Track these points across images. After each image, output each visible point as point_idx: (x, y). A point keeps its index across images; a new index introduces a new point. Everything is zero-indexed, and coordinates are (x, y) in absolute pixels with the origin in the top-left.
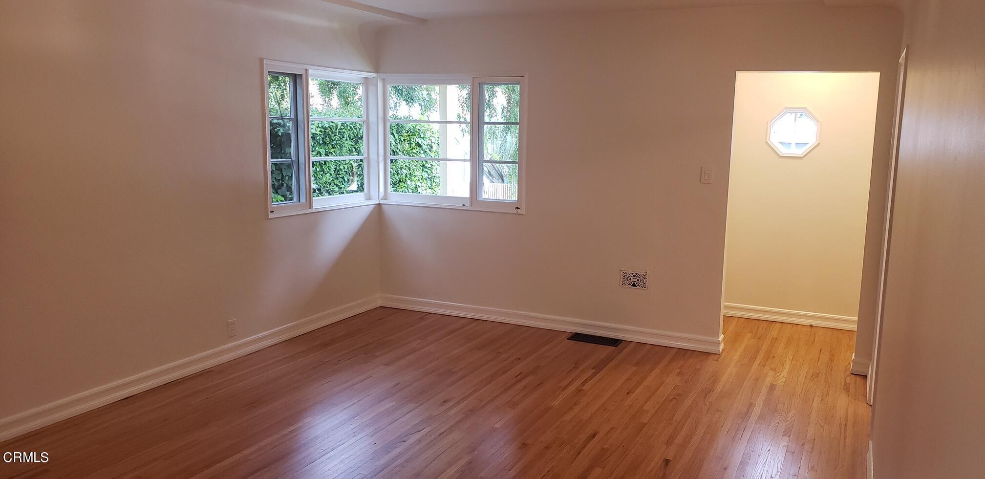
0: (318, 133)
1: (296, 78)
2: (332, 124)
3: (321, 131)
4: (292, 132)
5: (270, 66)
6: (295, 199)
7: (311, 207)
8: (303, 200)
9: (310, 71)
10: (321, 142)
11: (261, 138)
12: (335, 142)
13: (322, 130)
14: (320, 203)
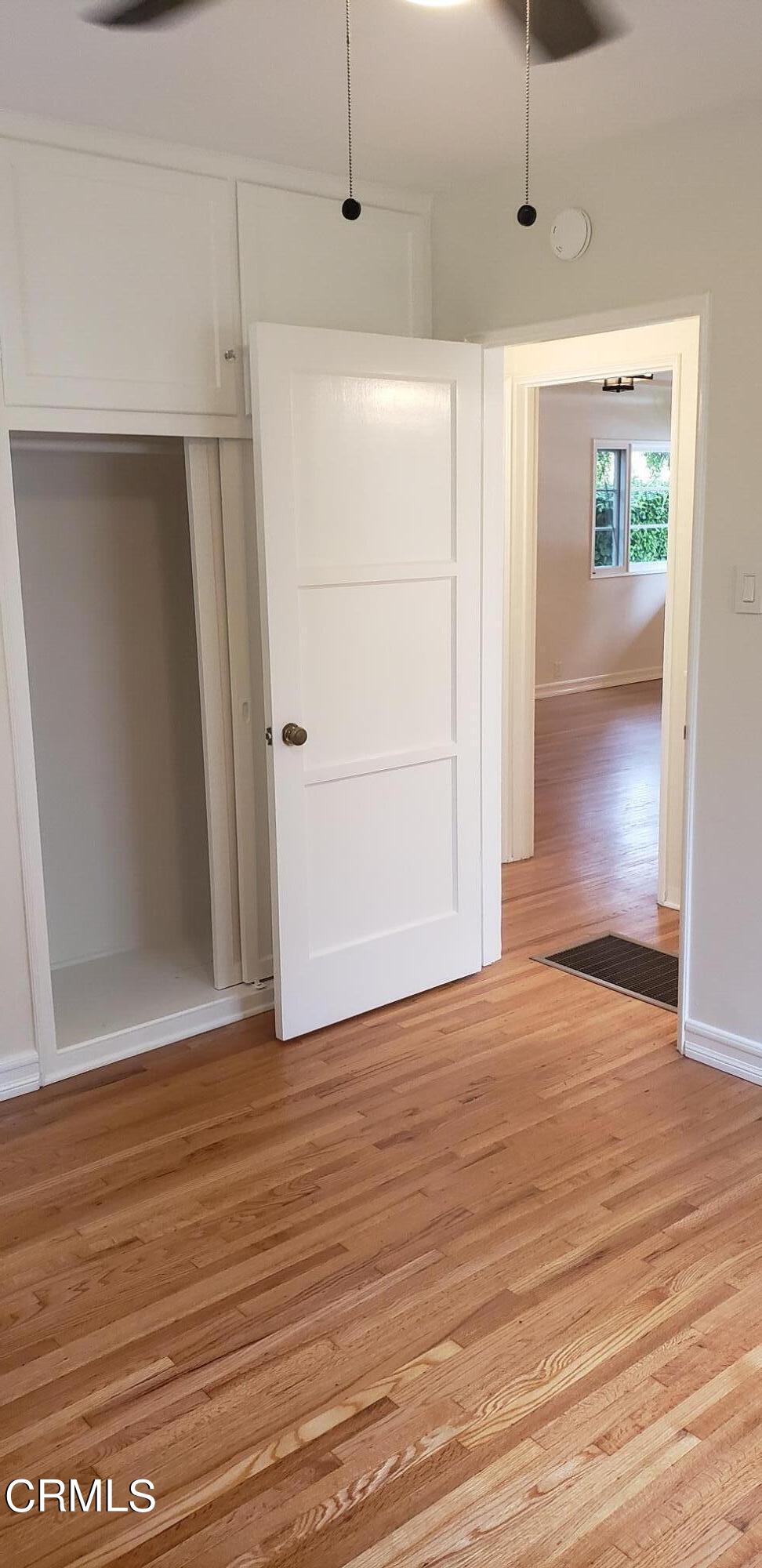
0: (641, 507)
1: (620, 453)
2: (657, 497)
3: (645, 506)
4: (615, 505)
5: (598, 444)
6: (614, 563)
7: (627, 570)
8: (621, 564)
9: (633, 446)
10: (644, 517)
11: (588, 509)
12: (660, 517)
13: (647, 504)
14: (634, 568)
